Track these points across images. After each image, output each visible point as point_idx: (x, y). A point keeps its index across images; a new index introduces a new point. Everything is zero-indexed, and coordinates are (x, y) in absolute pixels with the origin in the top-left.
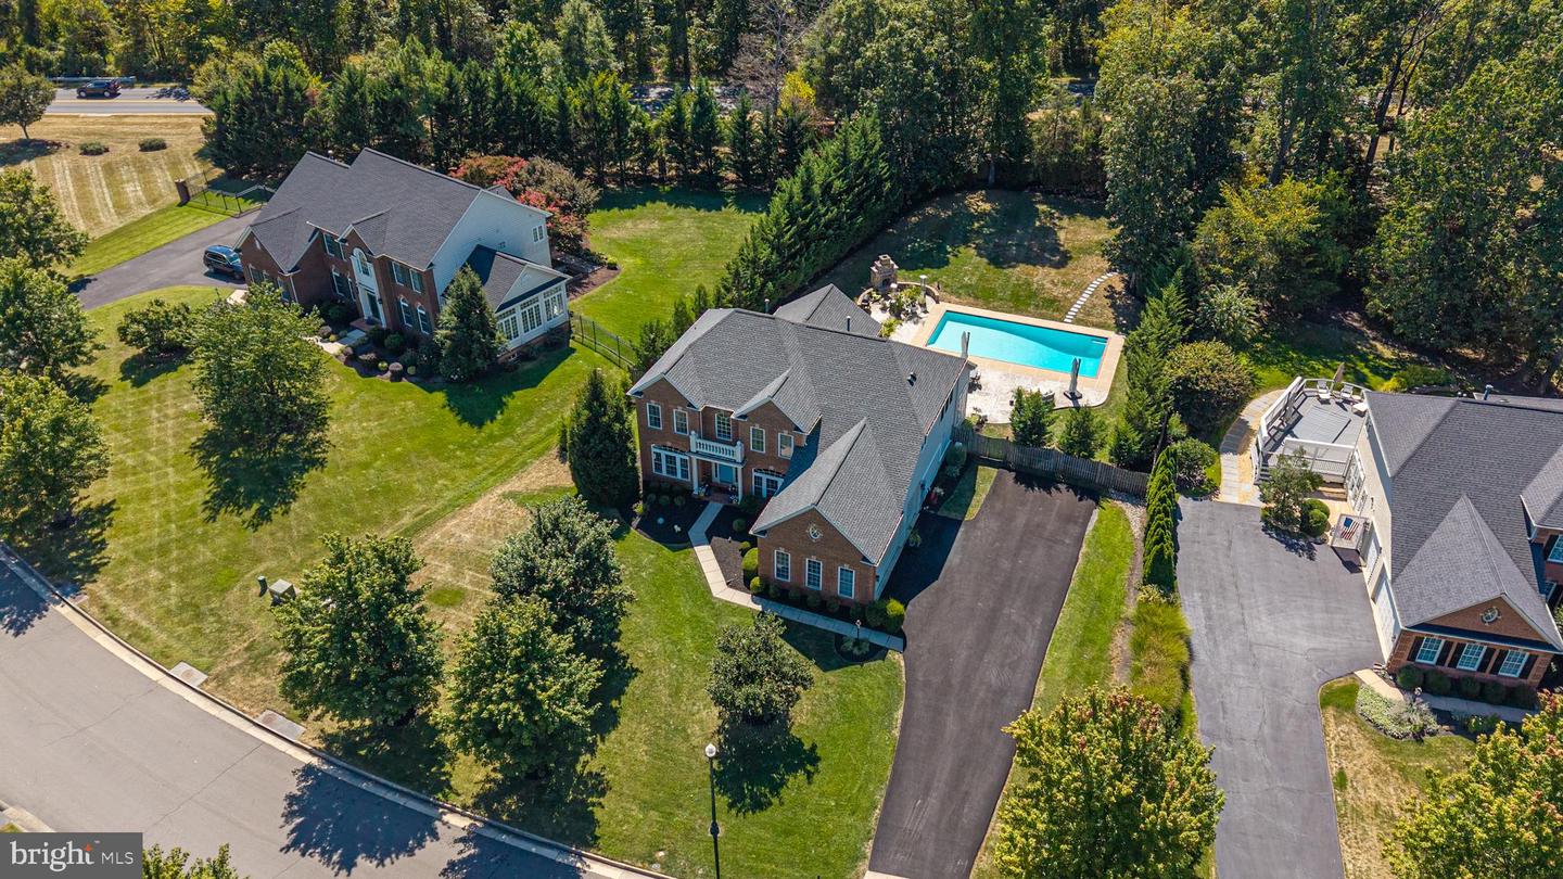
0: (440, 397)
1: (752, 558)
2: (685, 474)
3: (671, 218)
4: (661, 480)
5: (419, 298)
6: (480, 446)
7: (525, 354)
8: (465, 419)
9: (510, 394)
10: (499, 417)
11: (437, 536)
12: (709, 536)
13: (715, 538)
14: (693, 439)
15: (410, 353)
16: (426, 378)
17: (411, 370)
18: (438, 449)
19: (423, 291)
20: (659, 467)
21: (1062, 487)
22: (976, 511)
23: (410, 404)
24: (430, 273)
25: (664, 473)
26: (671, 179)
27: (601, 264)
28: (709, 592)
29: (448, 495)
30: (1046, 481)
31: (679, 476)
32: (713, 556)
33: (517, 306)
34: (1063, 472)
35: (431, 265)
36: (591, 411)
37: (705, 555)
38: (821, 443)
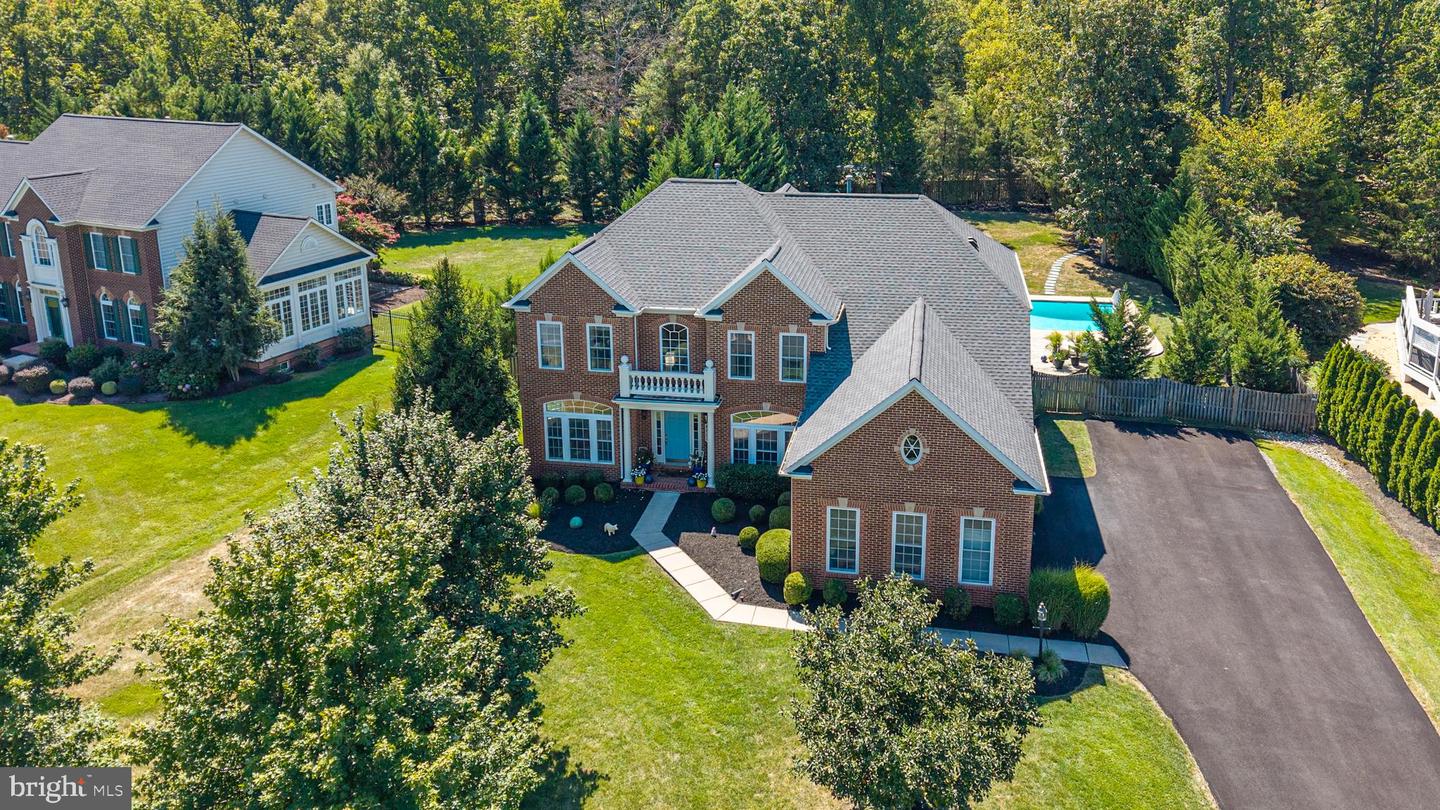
0: (158, 417)
1: (776, 542)
2: (604, 453)
3: (498, 248)
4: (562, 469)
5: (131, 284)
6: (224, 470)
7: (305, 360)
8: (200, 438)
9: (278, 405)
10: (261, 433)
11: (130, 603)
12: (672, 533)
13: (684, 535)
14: (625, 372)
15: (109, 362)
16: (134, 394)
17: (108, 387)
18: (147, 481)
19: (138, 270)
20: (556, 450)
21: (1193, 430)
22: (1092, 465)
23: (100, 428)
24: (151, 238)
25: (567, 458)
26: (491, 222)
27: (411, 285)
28: (704, 615)
29: (158, 543)
30: (1165, 426)
31: (594, 459)
32: (690, 561)
33: (292, 283)
34: (1181, 414)
35: (154, 222)
36: (441, 327)
37: (674, 560)
38: (854, 343)
